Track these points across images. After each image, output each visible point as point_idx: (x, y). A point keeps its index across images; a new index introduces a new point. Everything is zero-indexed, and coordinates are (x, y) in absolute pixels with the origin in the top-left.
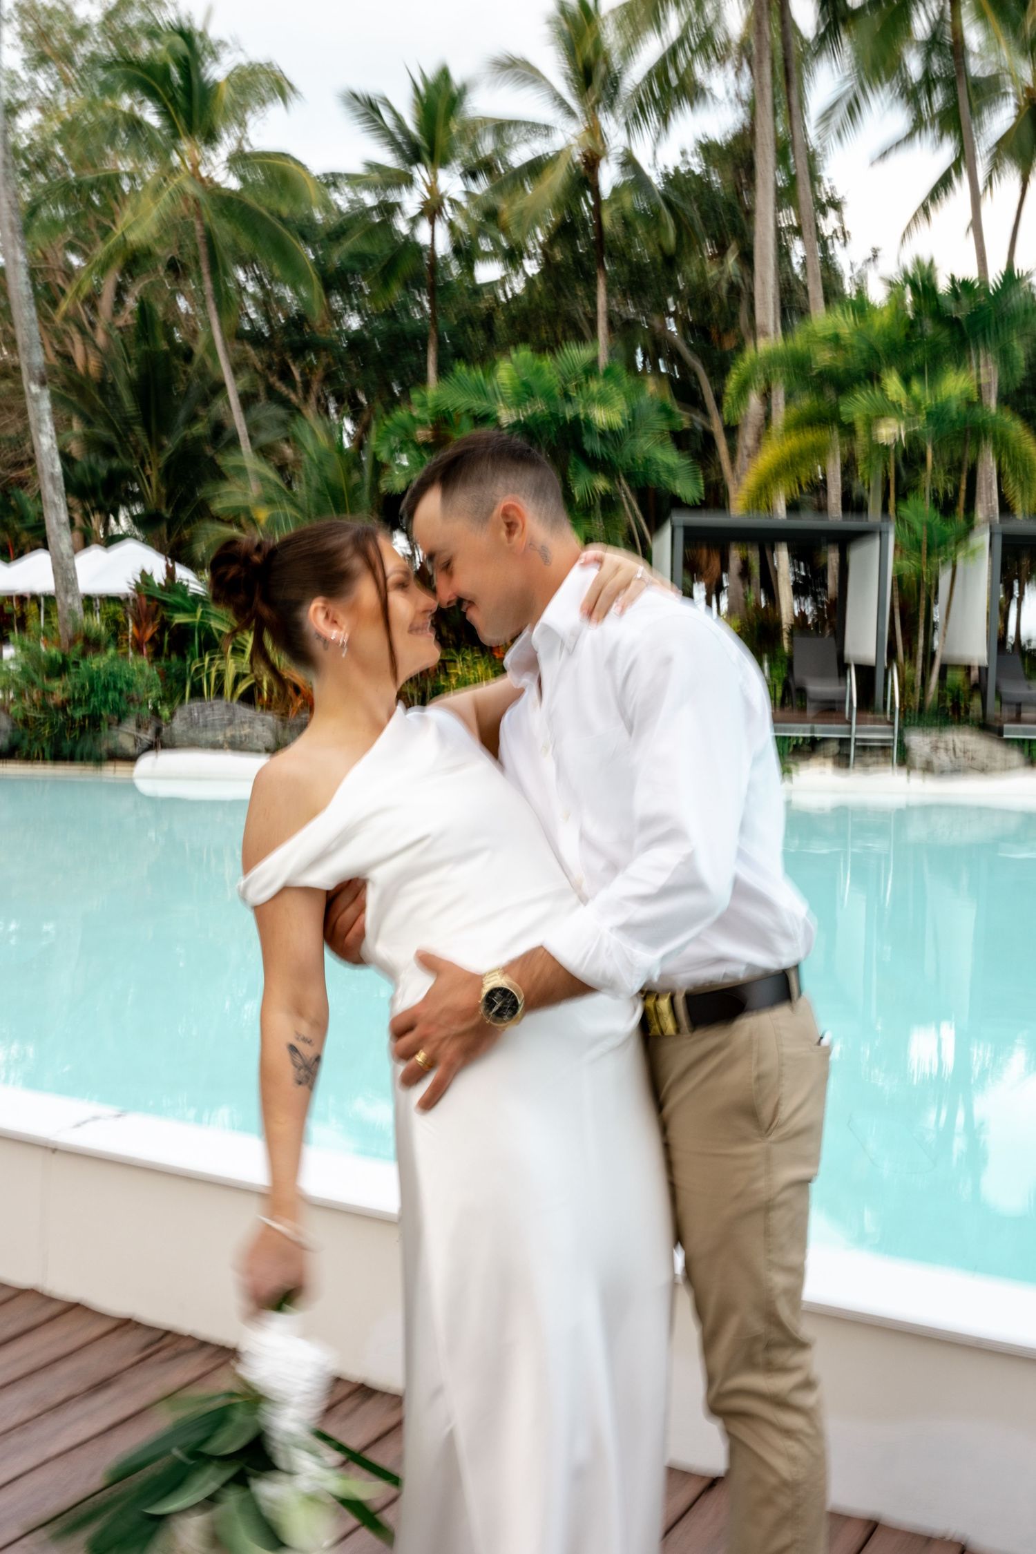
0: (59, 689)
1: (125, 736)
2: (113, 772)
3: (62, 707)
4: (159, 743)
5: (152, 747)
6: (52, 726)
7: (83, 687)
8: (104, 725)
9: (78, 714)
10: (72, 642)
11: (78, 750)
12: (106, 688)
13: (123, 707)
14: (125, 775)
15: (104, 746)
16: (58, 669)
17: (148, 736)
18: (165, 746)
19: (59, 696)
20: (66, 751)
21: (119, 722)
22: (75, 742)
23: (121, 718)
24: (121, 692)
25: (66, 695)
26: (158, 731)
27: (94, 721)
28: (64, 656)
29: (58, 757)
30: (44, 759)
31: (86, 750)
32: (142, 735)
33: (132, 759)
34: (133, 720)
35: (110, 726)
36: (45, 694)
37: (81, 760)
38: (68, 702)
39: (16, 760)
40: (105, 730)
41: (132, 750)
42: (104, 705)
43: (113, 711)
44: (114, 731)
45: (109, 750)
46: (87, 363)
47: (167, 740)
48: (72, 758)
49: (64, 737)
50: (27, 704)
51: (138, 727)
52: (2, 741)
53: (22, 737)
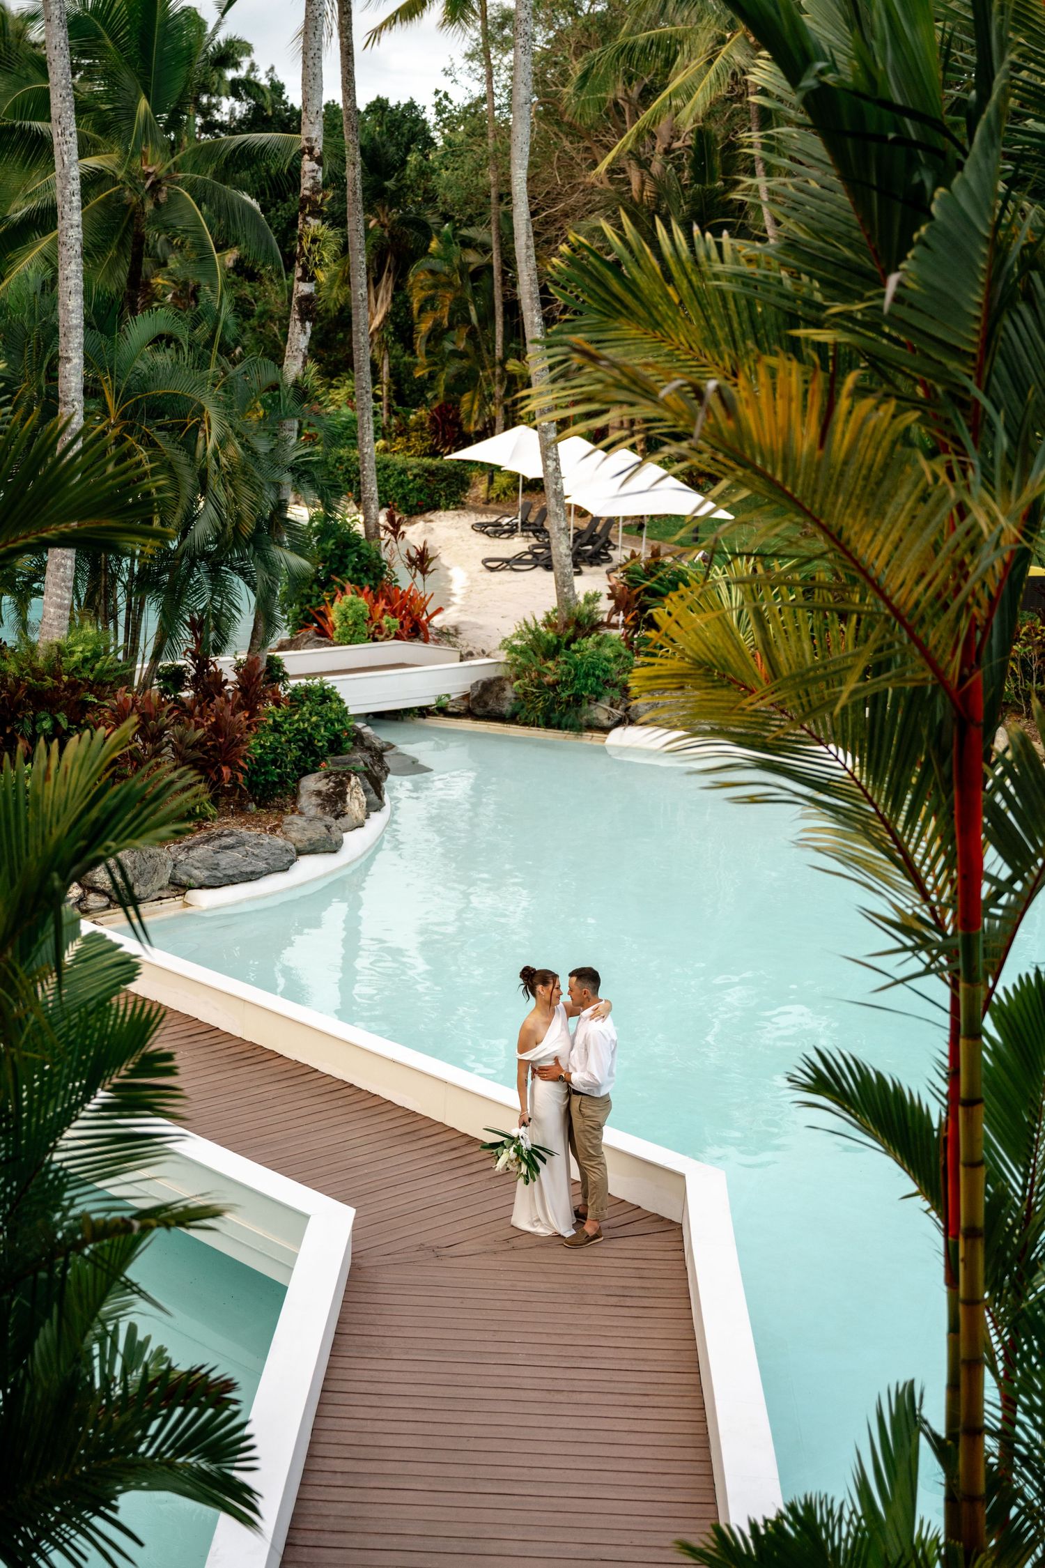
0: (553, 670)
1: (601, 712)
2: (590, 739)
3: (553, 686)
4: (628, 720)
5: (620, 723)
6: (545, 700)
7: (569, 673)
8: (585, 701)
9: (564, 695)
10: (566, 626)
11: (564, 721)
12: (587, 675)
13: (600, 689)
14: (599, 744)
15: (583, 721)
16: (552, 652)
17: (618, 713)
18: (632, 722)
19: (550, 679)
20: (554, 722)
21: (597, 700)
22: (563, 715)
23: (598, 697)
24: (598, 677)
25: (555, 677)
26: (627, 708)
27: (577, 700)
28: (559, 637)
29: (548, 725)
30: (538, 726)
31: (570, 721)
32: (614, 711)
33: (606, 730)
34: (607, 699)
35: (589, 703)
36: (541, 674)
37: (566, 728)
38: (558, 683)
39: (517, 723)
40: (585, 707)
41: (607, 723)
42: (585, 687)
43: (593, 692)
44: (592, 707)
45: (587, 721)
46: (642, 191)
47: (633, 716)
48: (559, 726)
49: (553, 710)
50: (527, 681)
51: (612, 706)
52: (507, 708)
53: (523, 707)
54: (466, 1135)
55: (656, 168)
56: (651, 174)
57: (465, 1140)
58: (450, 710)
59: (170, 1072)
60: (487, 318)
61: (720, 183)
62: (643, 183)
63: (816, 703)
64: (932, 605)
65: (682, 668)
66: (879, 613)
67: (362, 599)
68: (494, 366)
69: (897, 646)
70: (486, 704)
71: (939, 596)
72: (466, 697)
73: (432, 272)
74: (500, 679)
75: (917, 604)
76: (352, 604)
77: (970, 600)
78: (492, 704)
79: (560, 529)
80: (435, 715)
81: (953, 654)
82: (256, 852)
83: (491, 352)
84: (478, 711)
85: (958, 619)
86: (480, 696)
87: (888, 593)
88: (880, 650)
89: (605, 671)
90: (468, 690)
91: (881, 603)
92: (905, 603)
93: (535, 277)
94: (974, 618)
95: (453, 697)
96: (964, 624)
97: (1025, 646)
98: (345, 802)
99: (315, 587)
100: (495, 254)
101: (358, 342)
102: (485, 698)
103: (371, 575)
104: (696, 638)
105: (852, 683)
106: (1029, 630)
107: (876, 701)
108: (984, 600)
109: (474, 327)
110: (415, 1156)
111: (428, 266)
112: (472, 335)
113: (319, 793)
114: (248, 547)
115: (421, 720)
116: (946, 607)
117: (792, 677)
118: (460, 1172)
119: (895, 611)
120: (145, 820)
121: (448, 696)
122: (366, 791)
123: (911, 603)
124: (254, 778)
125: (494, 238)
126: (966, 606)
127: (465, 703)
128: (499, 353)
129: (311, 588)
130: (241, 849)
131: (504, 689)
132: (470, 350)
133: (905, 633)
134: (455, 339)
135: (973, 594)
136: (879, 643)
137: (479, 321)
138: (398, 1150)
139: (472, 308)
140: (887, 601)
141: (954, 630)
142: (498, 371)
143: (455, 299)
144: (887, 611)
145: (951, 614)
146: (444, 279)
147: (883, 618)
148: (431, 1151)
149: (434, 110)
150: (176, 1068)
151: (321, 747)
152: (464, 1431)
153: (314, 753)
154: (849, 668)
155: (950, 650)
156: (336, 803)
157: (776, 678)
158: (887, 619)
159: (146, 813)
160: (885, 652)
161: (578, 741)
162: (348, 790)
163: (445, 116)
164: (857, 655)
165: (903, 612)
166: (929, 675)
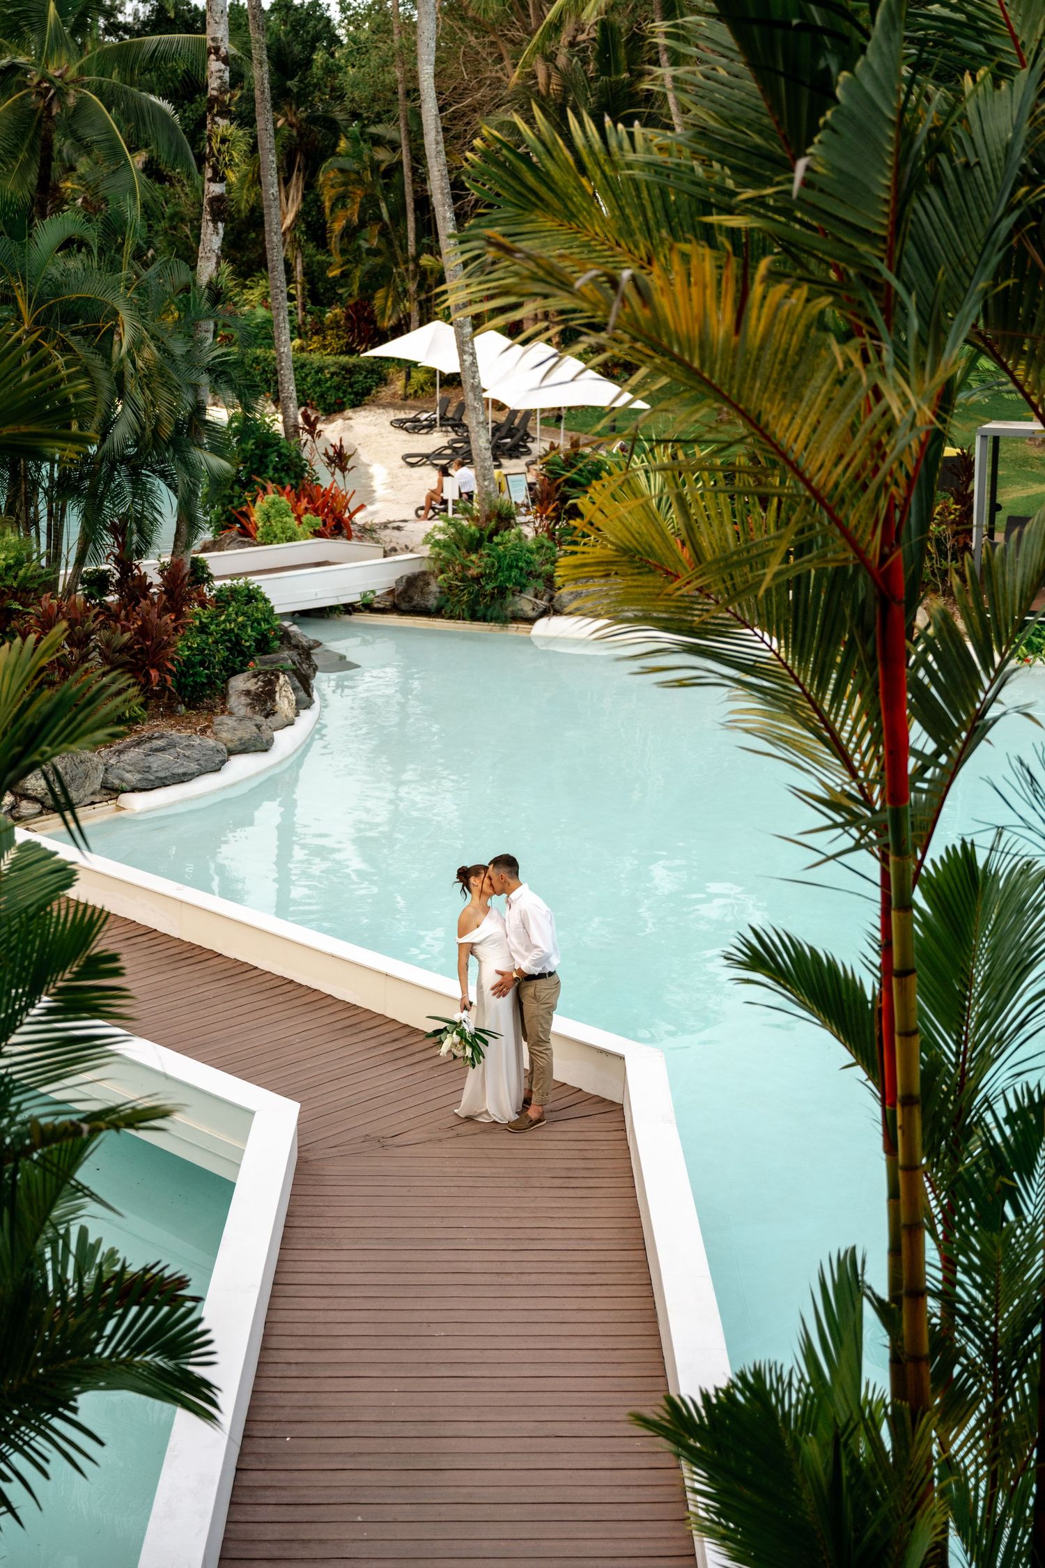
0: (477, 563)
1: (525, 603)
2: (515, 630)
3: (476, 579)
4: (552, 610)
5: (544, 613)
6: (469, 593)
7: (493, 565)
8: (509, 593)
9: (488, 588)
10: (488, 519)
11: (489, 613)
12: (510, 567)
13: (524, 581)
14: (524, 634)
15: (508, 612)
16: (475, 545)
17: (543, 603)
18: (558, 612)
19: (474, 572)
20: (479, 614)
21: (521, 592)
22: (487, 607)
23: (522, 588)
24: (521, 569)
25: (479, 570)
26: (551, 599)
27: (502, 592)
28: (481, 530)
29: (474, 617)
30: (464, 619)
31: (495, 614)
32: (538, 601)
33: (531, 621)
34: (531, 591)
35: (514, 595)
36: (465, 567)
37: (491, 621)
38: (482, 575)
39: (443, 617)
40: (510, 598)
41: (532, 614)
42: (509, 579)
43: (515, 584)
44: (517, 599)
45: (512, 612)
46: (548, 84)
47: (557, 606)
48: (484, 619)
49: (478, 603)
50: (451, 574)
51: (536, 596)
52: (432, 602)
53: (448, 601)
54: (407, 1026)
55: (561, 61)
56: (556, 67)
57: (406, 1031)
58: (376, 605)
59: (117, 973)
60: (398, 214)
61: (625, 75)
62: (549, 76)
63: (740, 587)
64: (850, 486)
65: (607, 556)
66: (799, 495)
67: (284, 498)
68: (406, 262)
69: (818, 527)
70: (411, 599)
71: (857, 476)
72: (391, 592)
73: (342, 171)
74: (424, 573)
75: (836, 485)
76: (274, 503)
77: (888, 479)
78: (417, 599)
79: (479, 423)
80: (361, 611)
81: (873, 533)
82: (188, 753)
83: (404, 248)
84: (404, 606)
85: (877, 498)
86: (405, 591)
87: (807, 475)
88: (801, 531)
89: (528, 563)
90: (393, 585)
91: (801, 485)
92: (825, 485)
93: (445, 172)
94: (892, 498)
95: (378, 593)
96: (883, 503)
97: (939, 525)
98: (274, 700)
99: (237, 488)
100: (405, 149)
101: (271, 241)
102: (410, 593)
103: (292, 475)
104: (619, 525)
105: (775, 566)
106: (943, 509)
107: (799, 582)
108: (902, 481)
109: (385, 224)
110: (357, 1048)
111: (337, 165)
112: (383, 233)
113: (248, 693)
114: (167, 449)
115: (347, 617)
116: (865, 487)
117: (716, 561)
118: (402, 1063)
119: (815, 493)
120: (80, 724)
121: (373, 592)
122: (294, 689)
123: (830, 484)
124: (183, 680)
125: (403, 135)
126: (884, 486)
127: (390, 598)
128: (412, 250)
129: (232, 488)
130: (172, 751)
131: (428, 584)
132: (382, 247)
133: (825, 514)
134: (367, 236)
135: (891, 473)
136: (800, 525)
137: (391, 217)
138: (341, 1043)
139: (383, 205)
140: (808, 483)
141: (873, 509)
142: (411, 267)
143: (366, 196)
144: (807, 493)
145: (870, 493)
146: (353, 176)
147: (803, 500)
148: (373, 1043)
149: (338, 7)
150: (123, 968)
151: (249, 647)
152: (415, 1317)
153: (241, 653)
154: (772, 550)
155: (870, 529)
156: (265, 702)
157: (700, 563)
158: (808, 501)
159: (80, 717)
160: (806, 534)
161: (503, 633)
162: (277, 689)
163: (349, 13)
164: (779, 538)
165: (823, 493)
166: (850, 555)
